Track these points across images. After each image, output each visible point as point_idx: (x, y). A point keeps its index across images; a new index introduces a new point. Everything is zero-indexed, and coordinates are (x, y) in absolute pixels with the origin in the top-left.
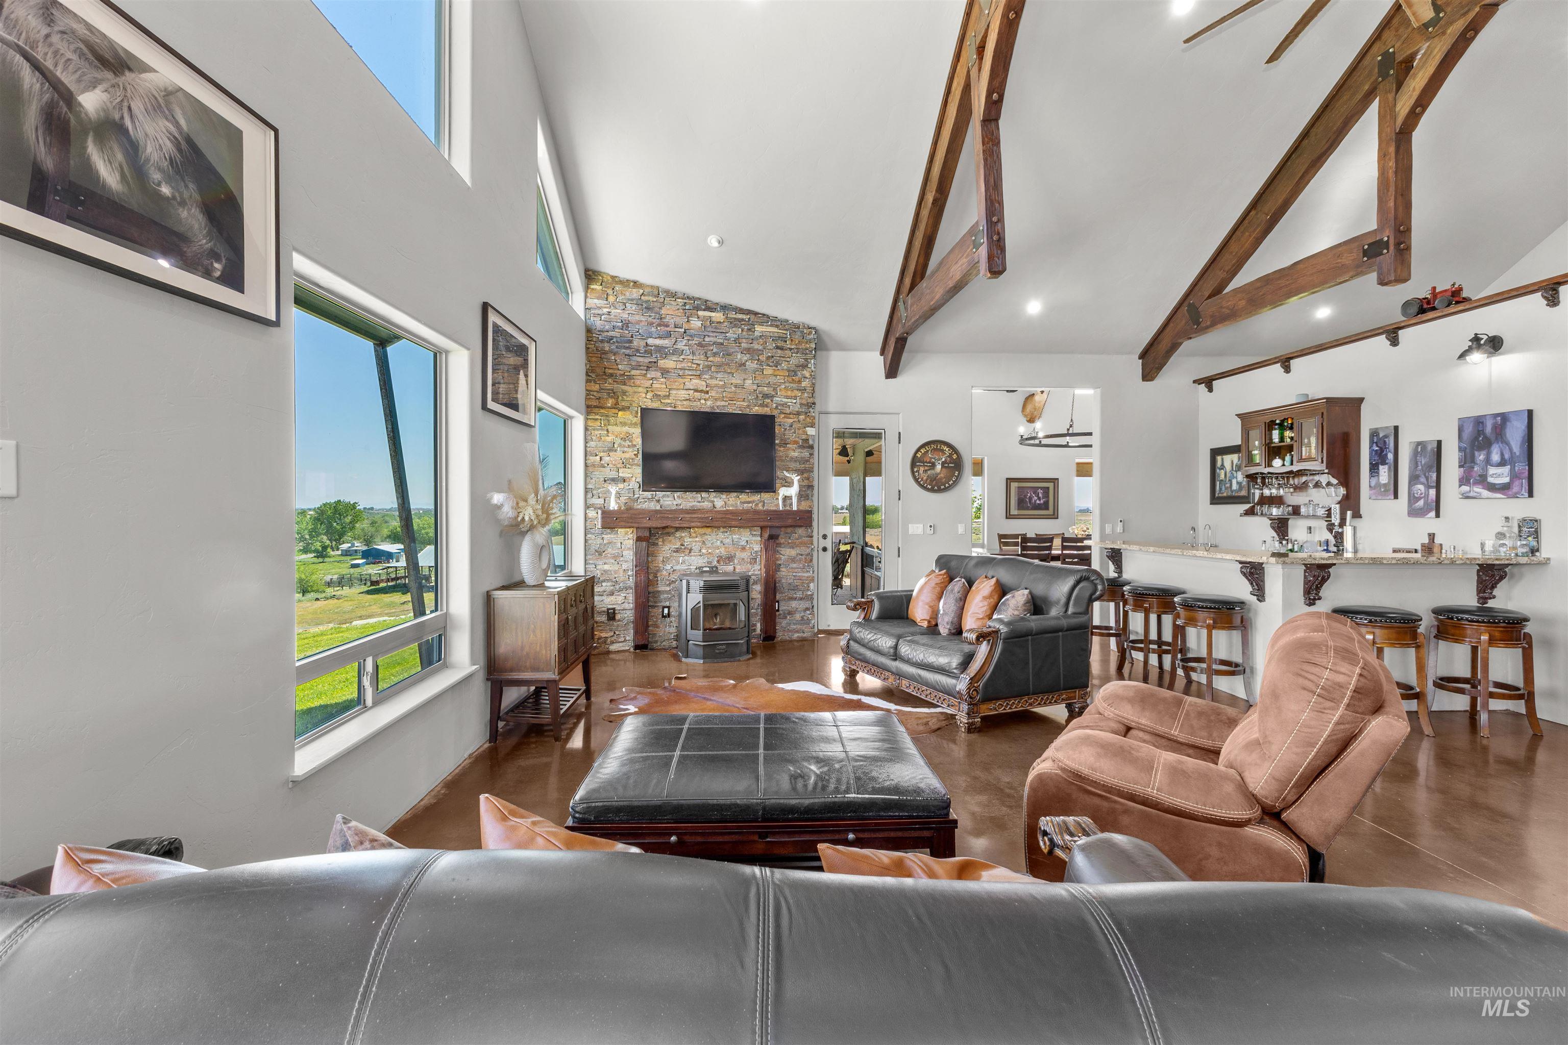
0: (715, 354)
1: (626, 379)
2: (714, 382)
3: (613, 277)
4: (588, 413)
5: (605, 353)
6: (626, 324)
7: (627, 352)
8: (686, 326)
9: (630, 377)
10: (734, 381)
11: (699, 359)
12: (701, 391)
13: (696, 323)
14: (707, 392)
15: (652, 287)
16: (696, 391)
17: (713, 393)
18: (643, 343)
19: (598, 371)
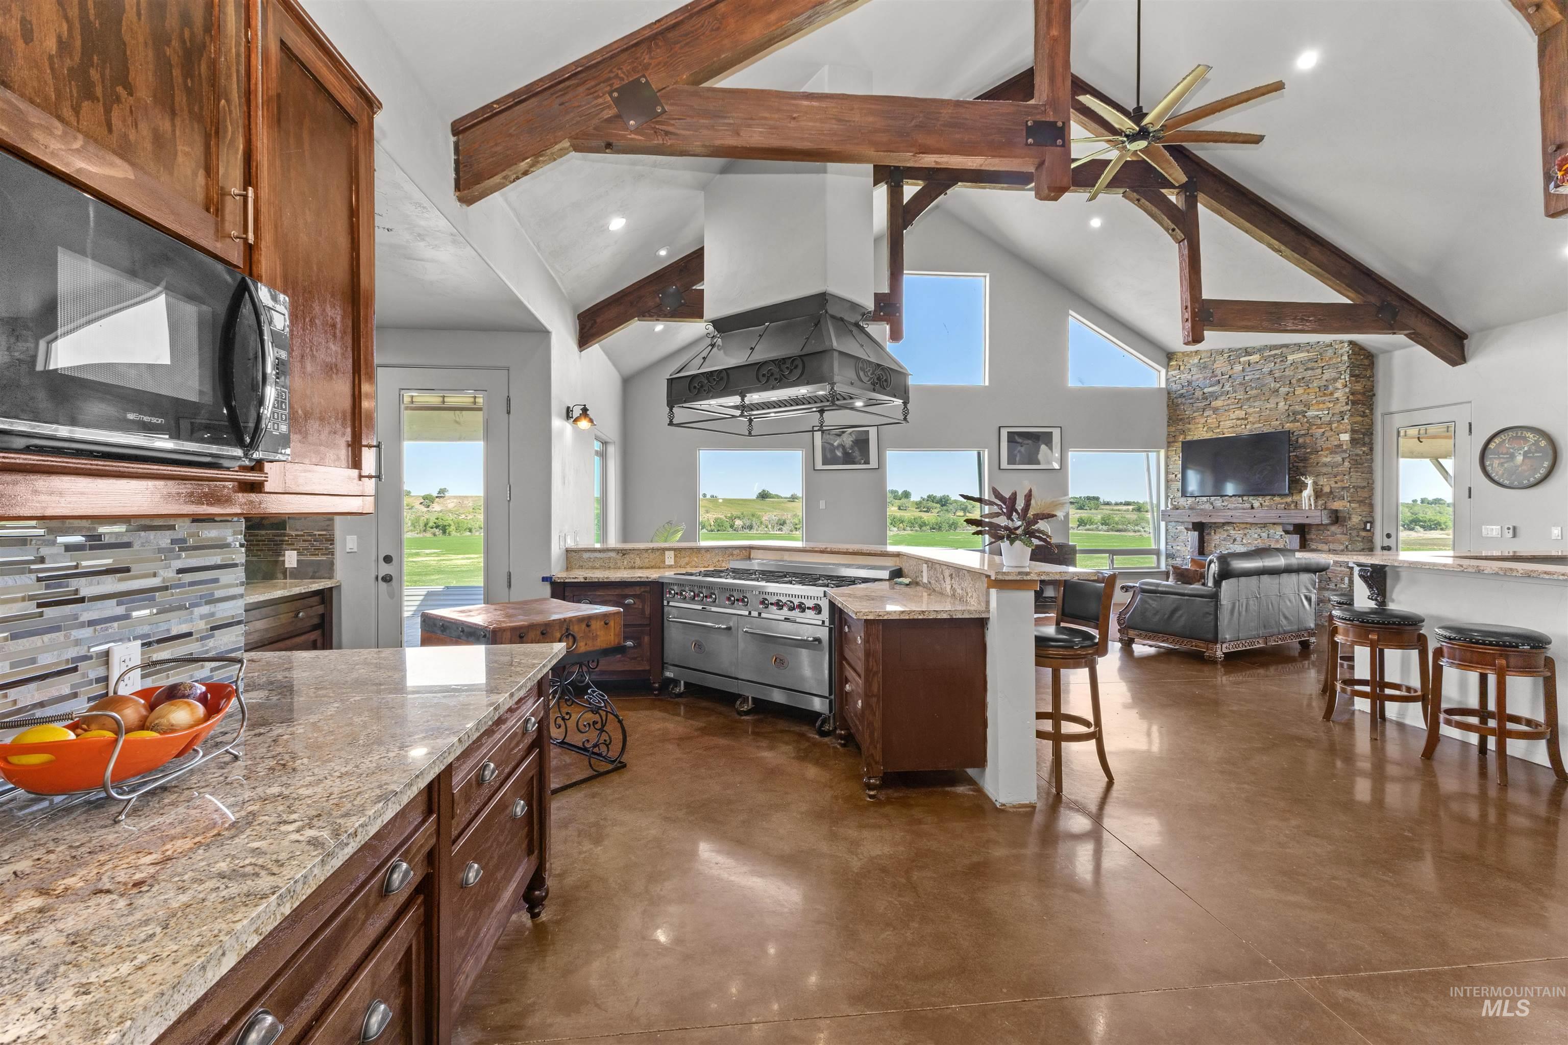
0: (1252, 389)
1: (1190, 420)
2: (1252, 410)
3: (1183, 353)
4: (1168, 447)
5: (1178, 405)
6: (1190, 383)
7: (1191, 401)
8: (1230, 373)
9: (1194, 418)
10: (1268, 406)
11: (1240, 395)
12: (1242, 419)
13: (1238, 368)
14: (1246, 419)
15: (1207, 351)
16: (1238, 419)
17: (1251, 419)
18: (1201, 393)
19: (1174, 418)
